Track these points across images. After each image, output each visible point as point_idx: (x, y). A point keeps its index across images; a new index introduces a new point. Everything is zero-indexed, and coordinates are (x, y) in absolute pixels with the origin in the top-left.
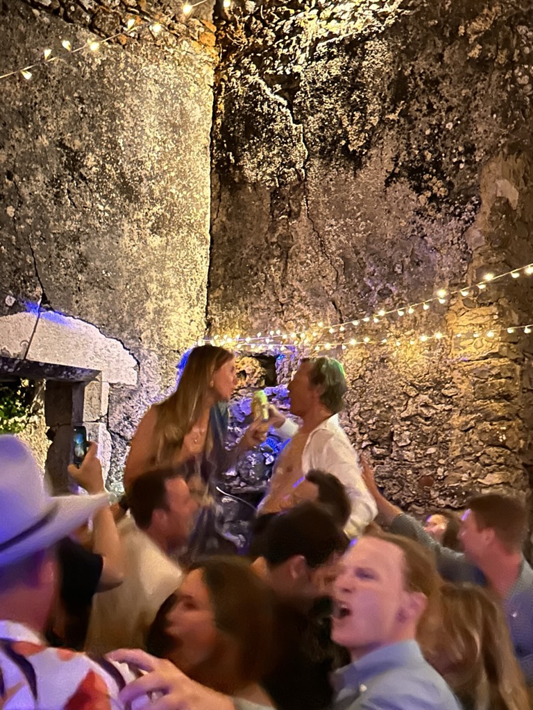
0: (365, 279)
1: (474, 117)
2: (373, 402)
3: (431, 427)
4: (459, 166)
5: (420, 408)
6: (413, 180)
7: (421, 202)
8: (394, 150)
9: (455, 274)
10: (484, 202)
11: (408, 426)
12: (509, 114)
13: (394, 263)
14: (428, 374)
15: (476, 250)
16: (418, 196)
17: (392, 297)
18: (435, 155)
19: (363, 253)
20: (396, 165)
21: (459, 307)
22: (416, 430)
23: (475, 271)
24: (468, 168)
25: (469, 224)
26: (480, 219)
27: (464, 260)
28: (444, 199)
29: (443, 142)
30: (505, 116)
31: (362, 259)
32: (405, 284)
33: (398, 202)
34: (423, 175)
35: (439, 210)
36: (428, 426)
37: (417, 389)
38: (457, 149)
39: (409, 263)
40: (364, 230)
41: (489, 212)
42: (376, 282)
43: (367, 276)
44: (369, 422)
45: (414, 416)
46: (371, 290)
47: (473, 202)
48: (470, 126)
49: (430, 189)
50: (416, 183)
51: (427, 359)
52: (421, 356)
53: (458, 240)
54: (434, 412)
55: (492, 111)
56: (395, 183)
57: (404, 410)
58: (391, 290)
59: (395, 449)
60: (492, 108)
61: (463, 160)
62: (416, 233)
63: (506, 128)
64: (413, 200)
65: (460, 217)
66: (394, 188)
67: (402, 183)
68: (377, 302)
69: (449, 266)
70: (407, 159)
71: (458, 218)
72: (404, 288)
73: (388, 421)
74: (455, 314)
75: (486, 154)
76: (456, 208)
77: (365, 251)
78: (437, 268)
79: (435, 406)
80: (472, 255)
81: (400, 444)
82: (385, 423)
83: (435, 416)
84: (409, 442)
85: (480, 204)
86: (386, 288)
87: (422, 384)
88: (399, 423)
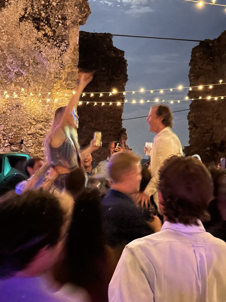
0: (7, 64)
1: (66, 4)
2: (12, 125)
3: (43, 139)
4: (58, 24)
5: (37, 130)
6: (35, 23)
7: (39, 35)
8: (24, 4)
9: (57, 73)
10: (71, 44)
11: (31, 137)
12: (83, 9)
13: (24, 61)
14: (42, 115)
15: (67, 64)
16: (38, 32)
17: (23, 77)
18: (47, 15)
19: (6, 51)
20: (26, 13)
21: (58, 88)
22: (35, 139)
23: (66, 73)
24: (63, 27)
25: (63, 52)
26: (69, 51)
27: (61, 67)
28: (51, 37)
29: (51, 10)
30: (81, 9)
31: (5, 54)
32: (30, 72)
33: (26, 31)
34: (40, 22)
35: (49, 42)
36: (42, 138)
37: (36, 121)
38: (58, 16)
39: (33, 62)
40: (6, 40)
41: (73, 49)
42: (14, 68)
43: (9, 63)
44: (9, 134)
45: (35, 133)
46: (10, 71)
47: (66, 43)
48: (64, 8)
49: (45, 30)
50: (37, 25)
51: (42, 109)
52: (39, 107)
53: (58, 58)
54: (45, 132)
55: (75, 5)
56: (25, 21)
57: (29, 130)
58: (22, 73)
59: (24, 147)
60: (75, 3)
61: (61, 22)
62: (37, 49)
63: (81, 14)
64: (35, 33)
65: (60, 48)
66: (25, 23)
67: (29, 23)
68: (14, 77)
69: (54, 69)
70: (32, 12)
71: (58, 48)
72: (30, 73)
73: (20, 135)
74: (56, 91)
75: (72, 23)
76: (57, 43)
77: (7, 51)
78: (47, 68)
79: (46, 130)
80: (65, 66)
81: (27, 146)
82: (19, 135)
83: (46, 134)
84: (32, 145)
85: (69, 44)
86: (19, 72)
87: (39, 119)
88: (26, 136)
